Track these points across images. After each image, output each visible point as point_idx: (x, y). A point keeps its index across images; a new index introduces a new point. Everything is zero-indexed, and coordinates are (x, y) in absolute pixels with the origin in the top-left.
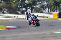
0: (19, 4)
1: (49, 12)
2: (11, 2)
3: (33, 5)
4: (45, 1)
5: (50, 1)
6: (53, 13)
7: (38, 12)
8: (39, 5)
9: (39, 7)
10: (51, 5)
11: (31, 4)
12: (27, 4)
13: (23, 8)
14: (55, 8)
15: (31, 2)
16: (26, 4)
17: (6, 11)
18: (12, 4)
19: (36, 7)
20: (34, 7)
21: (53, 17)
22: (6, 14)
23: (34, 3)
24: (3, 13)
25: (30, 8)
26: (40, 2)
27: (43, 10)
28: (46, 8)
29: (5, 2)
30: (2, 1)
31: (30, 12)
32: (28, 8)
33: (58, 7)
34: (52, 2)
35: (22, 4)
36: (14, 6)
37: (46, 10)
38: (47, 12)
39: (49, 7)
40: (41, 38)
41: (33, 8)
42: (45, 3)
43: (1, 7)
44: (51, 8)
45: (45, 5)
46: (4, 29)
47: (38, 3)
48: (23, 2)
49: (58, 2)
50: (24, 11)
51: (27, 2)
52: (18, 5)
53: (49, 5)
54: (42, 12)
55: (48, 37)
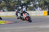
0: (16, 3)
1: (40, 10)
2: (9, 2)
3: (27, 4)
4: (37, 2)
5: (41, 1)
6: (43, 11)
7: (32, 10)
8: (33, 4)
9: (32, 6)
10: (42, 4)
11: (26, 4)
12: (23, 4)
13: (19, 6)
14: (45, 7)
15: (26, 2)
16: (21, 4)
17: (6, 9)
18: (11, 4)
19: (30, 6)
20: (29, 6)
21: (43, 14)
22: (6, 11)
23: (28, 3)
24: (3, 10)
25: (25, 7)
26: (33, 3)
27: (35, 9)
28: (38, 7)
29: (5, 2)
30: (3, 1)
31: (25, 10)
32: (24, 7)
33: (47, 6)
34: (43, 2)
35: (19, 4)
36: (12, 5)
37: (38, 8)
38: (38, 10)
39: (41, 6)
40: (34, 31)
41: (27, 7)
42: (37, 3)
43: (2, 5)
44: (42, 7)
45: (37, 5)
46: (4, 24)
47: (31, 3)
48: (20, 2)
49: (47, 2)
50: (20, 9)
51: (22, 2)
52: (15, 5)
53: (40, 5)
54: (34, 10)
55: (39, 30)
